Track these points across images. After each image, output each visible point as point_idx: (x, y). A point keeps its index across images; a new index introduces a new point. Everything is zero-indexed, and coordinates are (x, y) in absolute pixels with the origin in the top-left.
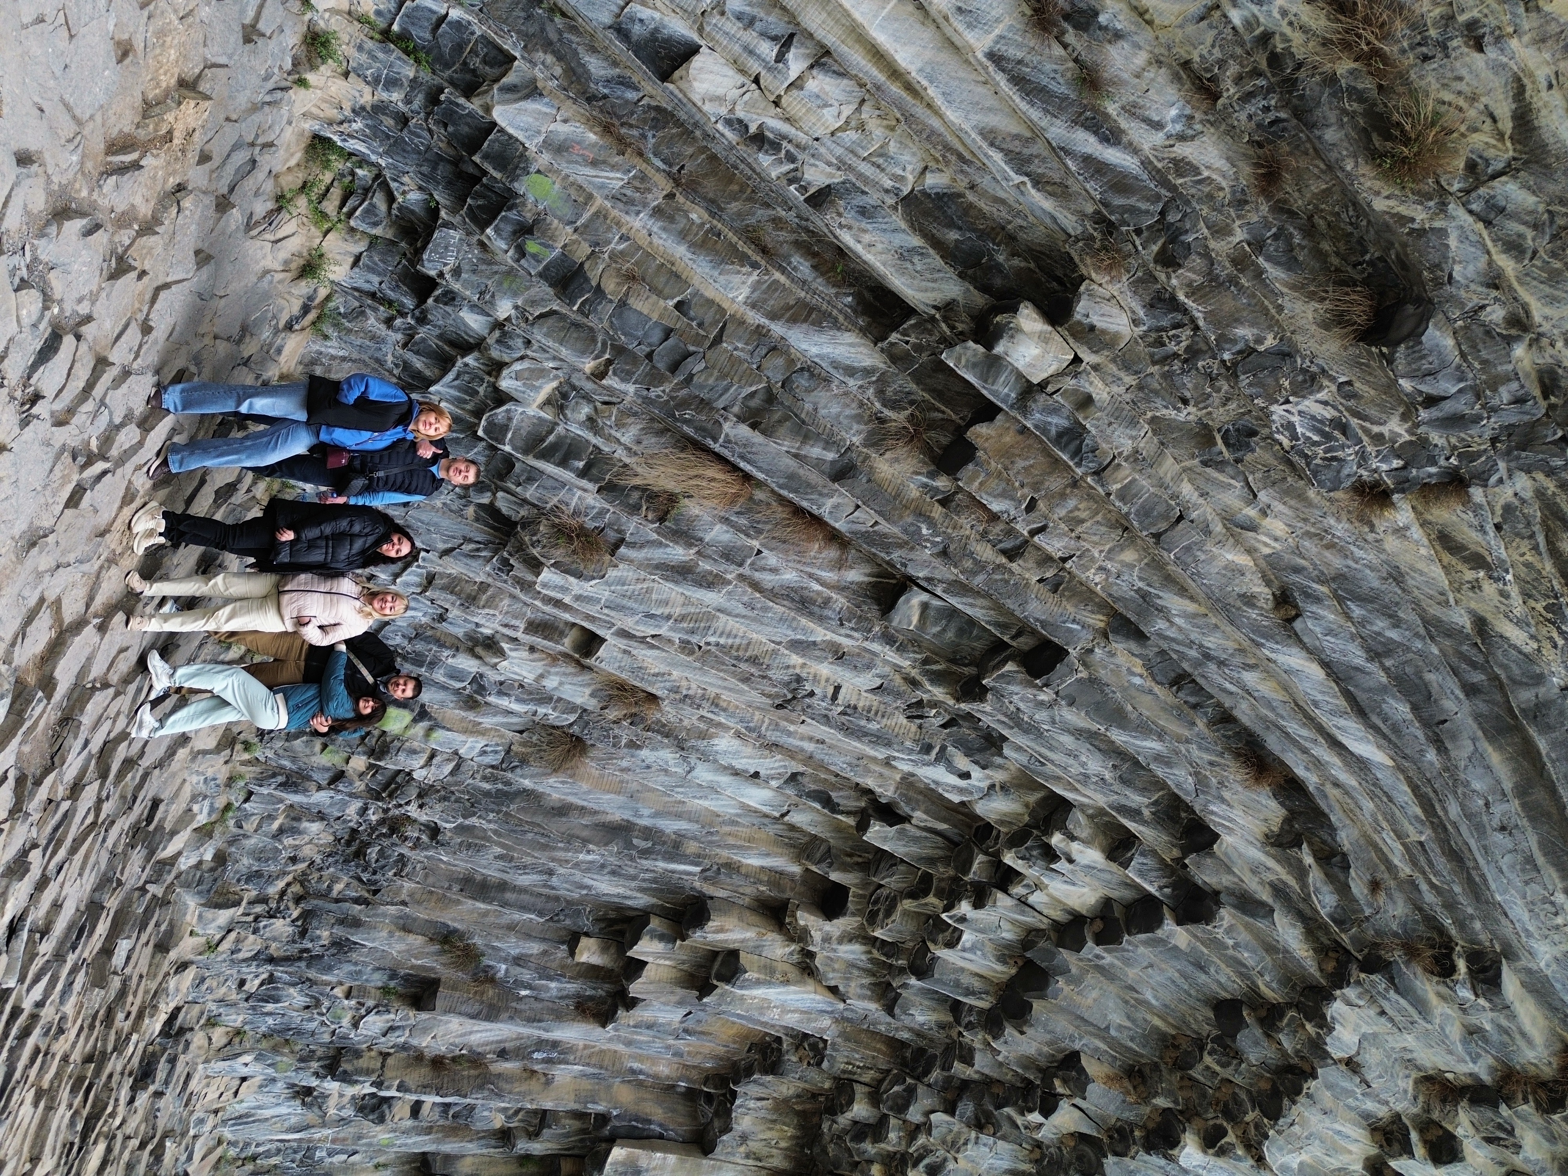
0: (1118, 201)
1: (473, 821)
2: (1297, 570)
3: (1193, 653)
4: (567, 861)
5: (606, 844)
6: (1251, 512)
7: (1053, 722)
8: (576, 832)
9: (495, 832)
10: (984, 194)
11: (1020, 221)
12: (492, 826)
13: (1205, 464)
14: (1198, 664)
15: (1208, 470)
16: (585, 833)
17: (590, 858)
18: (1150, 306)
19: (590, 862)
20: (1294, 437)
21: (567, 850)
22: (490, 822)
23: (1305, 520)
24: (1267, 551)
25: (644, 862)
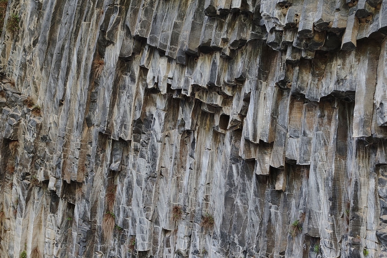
0: (25, 188)
1: (236, 241)
2: (55, 108)
3: (81, 108)
4: (244, 207)
5: (233, 198)
6: (52, 125)
7: (119, 117)
8: (229, 210)
9: (238, 234)
10: (47, 202)
11: (47, 194)
12: (236, 235)
13: (51, 140)
14: (83, 105)
15: (51, 139)
16: (229, 207)
17: (239, 201)
18: (37, 169)
19: (241, 200)
20: (33, 134)
21: (238, 210)
22: (234, 237)
23: (47, 116)
24: (56, 116)
25: (236, 184)
